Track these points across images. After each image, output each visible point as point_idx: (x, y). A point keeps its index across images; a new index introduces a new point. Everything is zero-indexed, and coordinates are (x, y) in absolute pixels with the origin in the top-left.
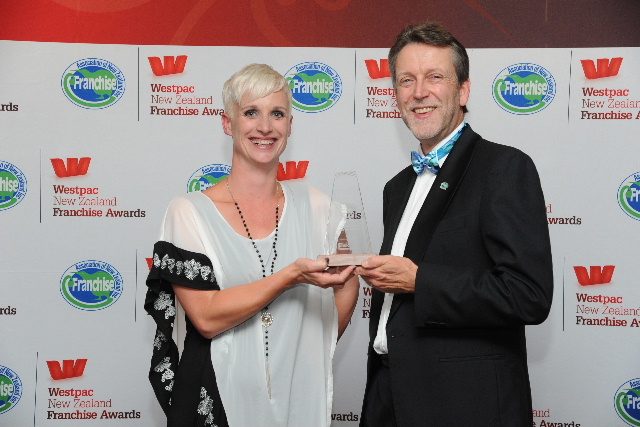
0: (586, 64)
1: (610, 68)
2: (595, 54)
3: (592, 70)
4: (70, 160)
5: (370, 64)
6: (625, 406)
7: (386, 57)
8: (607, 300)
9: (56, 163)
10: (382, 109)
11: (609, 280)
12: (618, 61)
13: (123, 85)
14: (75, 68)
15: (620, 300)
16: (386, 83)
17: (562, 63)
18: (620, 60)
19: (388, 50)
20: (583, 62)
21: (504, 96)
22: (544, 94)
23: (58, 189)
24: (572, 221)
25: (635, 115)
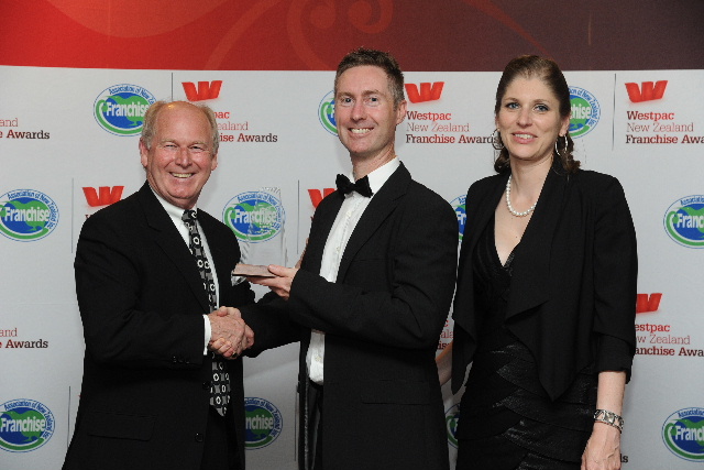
0: (631, 87)
1: (654, 92)
2: (640, 77)
3: (637, 94)
4: (102, 189)
5: (410, 88)
6: (674, 437)
8: (654, 328)
9: (88, 192)
11: (655, 309)
14: (108, 94)
15: (667, 328)
18: (665, 83)
20: (627, 85)
22: (588, 117)
25: (681, 139)
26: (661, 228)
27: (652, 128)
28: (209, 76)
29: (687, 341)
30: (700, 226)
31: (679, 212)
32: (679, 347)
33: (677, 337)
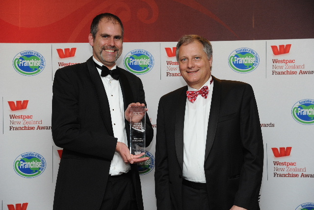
0: (274, 48)
1: (285, 50)
2: (278, 43)
3: (276, 51)
4: (18, 102)
5: (168, 50)
7: (176, 46)
8: (288, 164)
9: (11, 103)
10: (174, 72)
11: (289, 155)
12: (289, 46)
13: (44, 63)
14: (20, 55)
15: (295, 164)
16: (174, 59)
17: (261, 47)
18: (290, 45)
19: (177, 43)
20: (272, 47)
21: (234, 64)
22: (254, 63)
23: (12, 117)
24: (270, 125)
25: (298, 72)
26: (291, 115)
27: (284, 67)
28: (70, 46)
29: (304, 170)
30: (309, 114)
31: (298, 107)
32: (301, 173)
33: (300, 168)
